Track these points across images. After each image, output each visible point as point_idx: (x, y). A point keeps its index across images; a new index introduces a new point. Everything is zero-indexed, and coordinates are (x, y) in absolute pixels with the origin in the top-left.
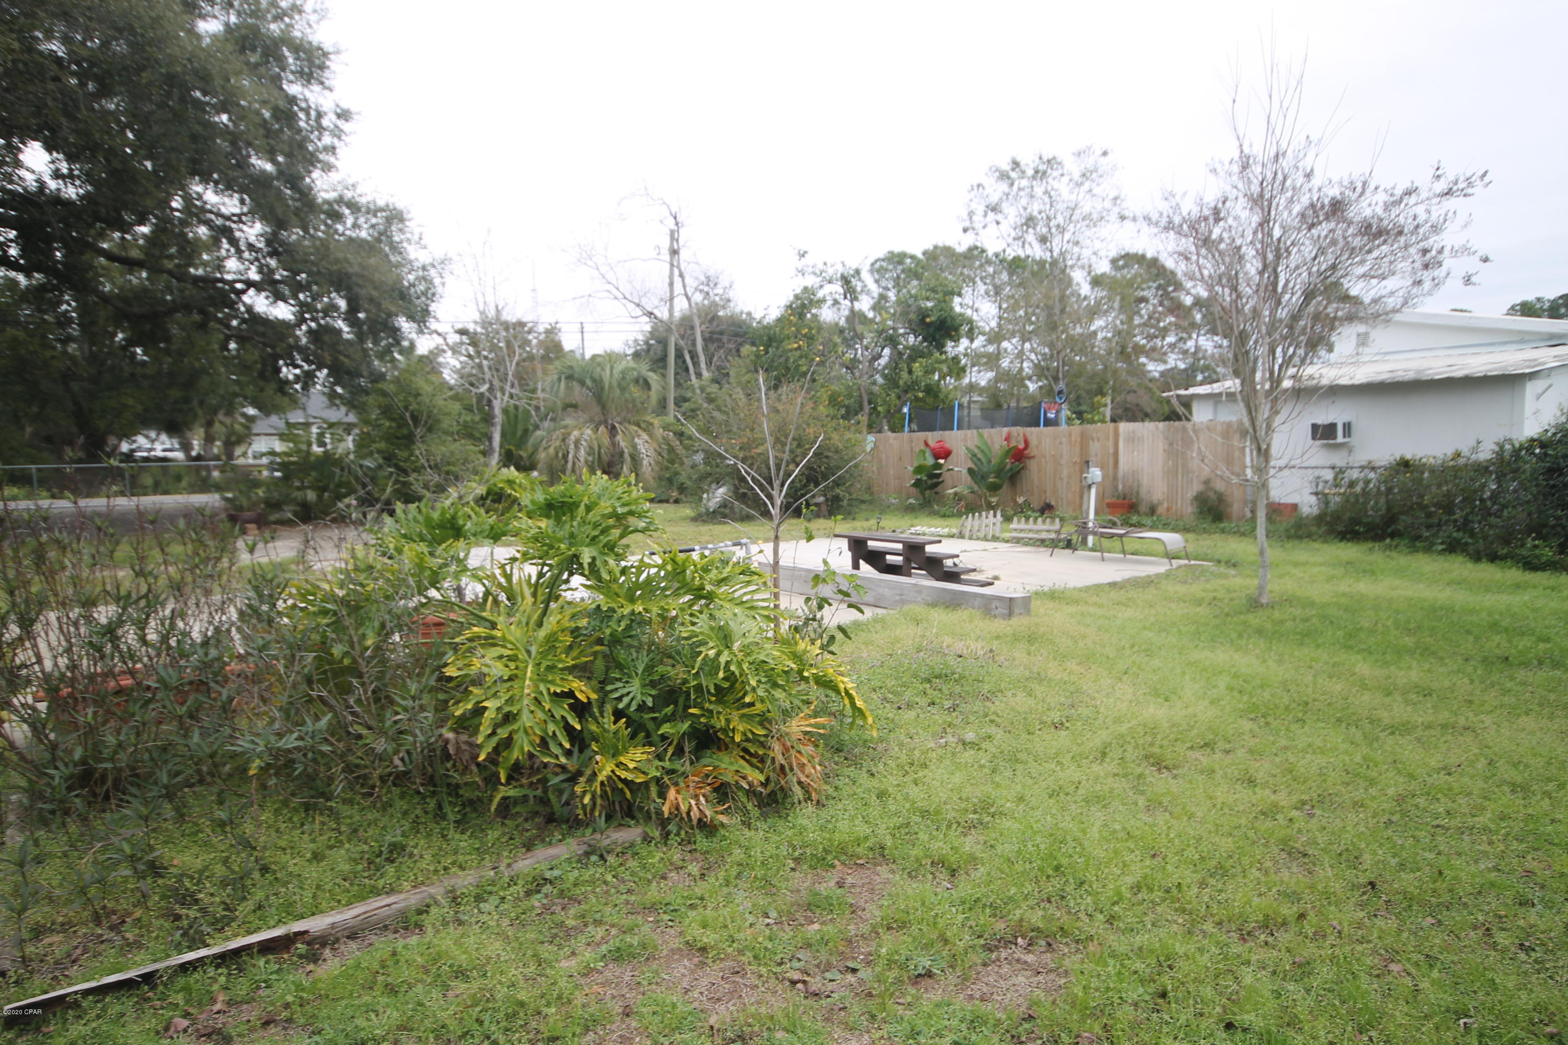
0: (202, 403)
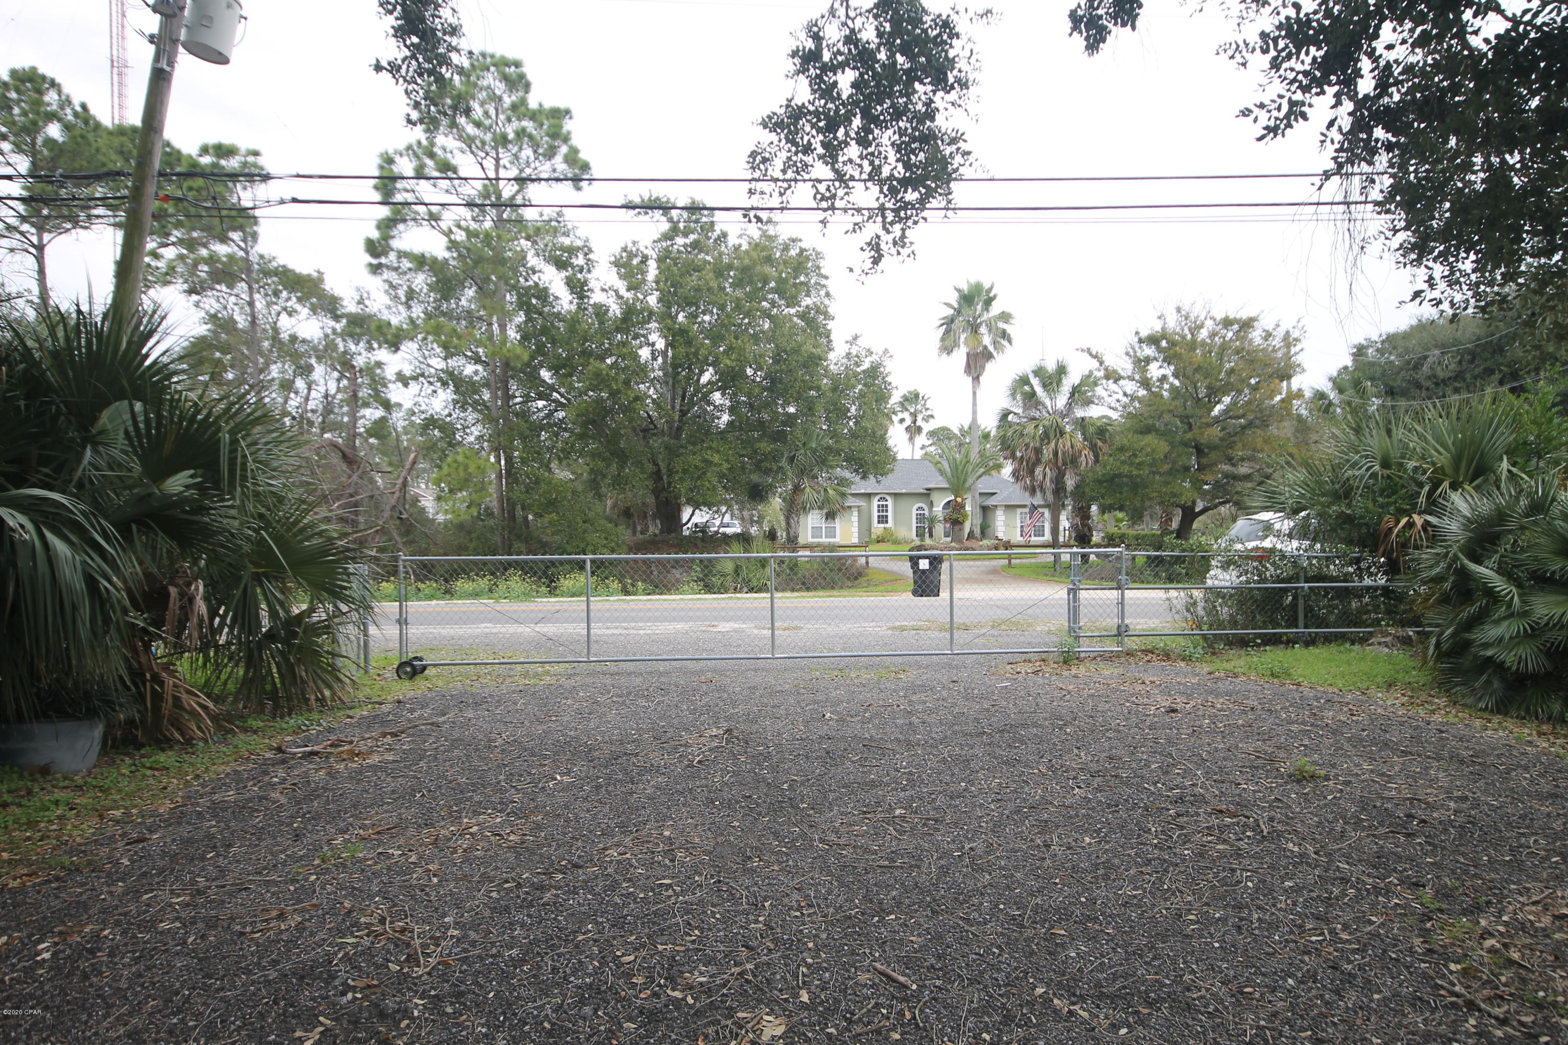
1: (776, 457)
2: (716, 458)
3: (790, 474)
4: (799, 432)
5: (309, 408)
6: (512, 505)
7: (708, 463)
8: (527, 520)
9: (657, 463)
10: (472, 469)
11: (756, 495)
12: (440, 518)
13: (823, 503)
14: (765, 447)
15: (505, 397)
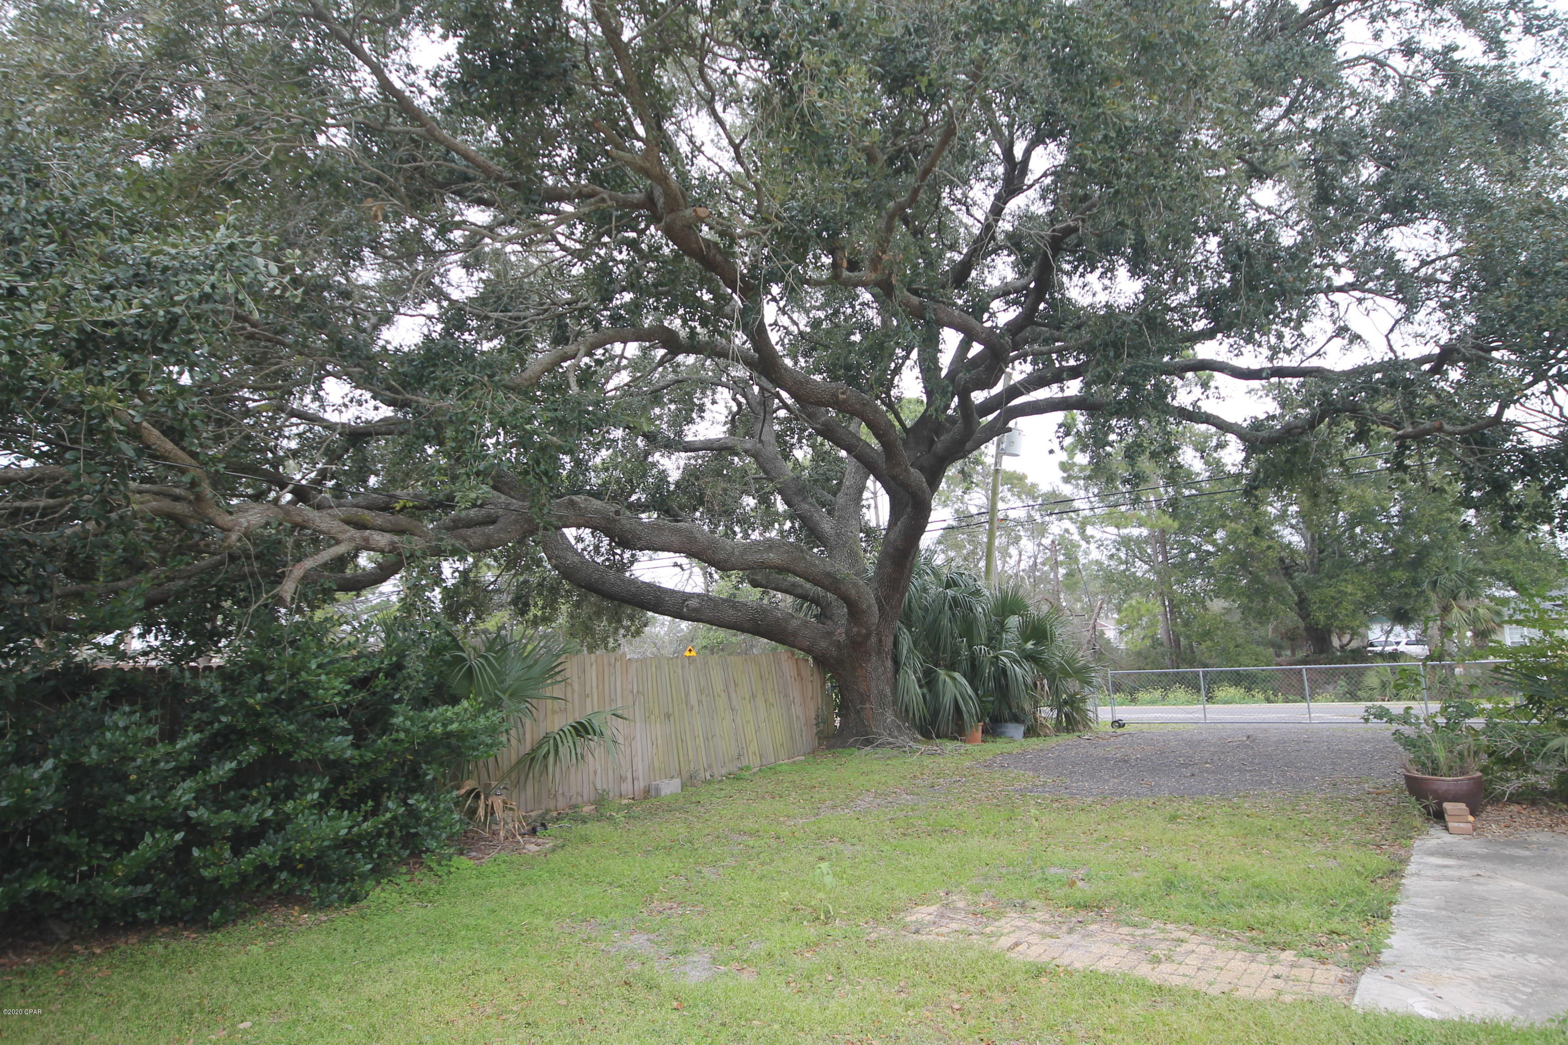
0: (1434, 583)
1: (1415, 583)
2: (1350, 589)
3: (1433, 597)
4: (1436, 559)
5: (1021, 569)
6: (1177, 636)
7: (1343, 593)
8: (1191, 646)
9: (1300, 594)
10: (1143, 612)
11: (1402, 617)
12: (1122, 646)
13: (1473, 621)
14: (1401, 575)
15: (1165, 553)
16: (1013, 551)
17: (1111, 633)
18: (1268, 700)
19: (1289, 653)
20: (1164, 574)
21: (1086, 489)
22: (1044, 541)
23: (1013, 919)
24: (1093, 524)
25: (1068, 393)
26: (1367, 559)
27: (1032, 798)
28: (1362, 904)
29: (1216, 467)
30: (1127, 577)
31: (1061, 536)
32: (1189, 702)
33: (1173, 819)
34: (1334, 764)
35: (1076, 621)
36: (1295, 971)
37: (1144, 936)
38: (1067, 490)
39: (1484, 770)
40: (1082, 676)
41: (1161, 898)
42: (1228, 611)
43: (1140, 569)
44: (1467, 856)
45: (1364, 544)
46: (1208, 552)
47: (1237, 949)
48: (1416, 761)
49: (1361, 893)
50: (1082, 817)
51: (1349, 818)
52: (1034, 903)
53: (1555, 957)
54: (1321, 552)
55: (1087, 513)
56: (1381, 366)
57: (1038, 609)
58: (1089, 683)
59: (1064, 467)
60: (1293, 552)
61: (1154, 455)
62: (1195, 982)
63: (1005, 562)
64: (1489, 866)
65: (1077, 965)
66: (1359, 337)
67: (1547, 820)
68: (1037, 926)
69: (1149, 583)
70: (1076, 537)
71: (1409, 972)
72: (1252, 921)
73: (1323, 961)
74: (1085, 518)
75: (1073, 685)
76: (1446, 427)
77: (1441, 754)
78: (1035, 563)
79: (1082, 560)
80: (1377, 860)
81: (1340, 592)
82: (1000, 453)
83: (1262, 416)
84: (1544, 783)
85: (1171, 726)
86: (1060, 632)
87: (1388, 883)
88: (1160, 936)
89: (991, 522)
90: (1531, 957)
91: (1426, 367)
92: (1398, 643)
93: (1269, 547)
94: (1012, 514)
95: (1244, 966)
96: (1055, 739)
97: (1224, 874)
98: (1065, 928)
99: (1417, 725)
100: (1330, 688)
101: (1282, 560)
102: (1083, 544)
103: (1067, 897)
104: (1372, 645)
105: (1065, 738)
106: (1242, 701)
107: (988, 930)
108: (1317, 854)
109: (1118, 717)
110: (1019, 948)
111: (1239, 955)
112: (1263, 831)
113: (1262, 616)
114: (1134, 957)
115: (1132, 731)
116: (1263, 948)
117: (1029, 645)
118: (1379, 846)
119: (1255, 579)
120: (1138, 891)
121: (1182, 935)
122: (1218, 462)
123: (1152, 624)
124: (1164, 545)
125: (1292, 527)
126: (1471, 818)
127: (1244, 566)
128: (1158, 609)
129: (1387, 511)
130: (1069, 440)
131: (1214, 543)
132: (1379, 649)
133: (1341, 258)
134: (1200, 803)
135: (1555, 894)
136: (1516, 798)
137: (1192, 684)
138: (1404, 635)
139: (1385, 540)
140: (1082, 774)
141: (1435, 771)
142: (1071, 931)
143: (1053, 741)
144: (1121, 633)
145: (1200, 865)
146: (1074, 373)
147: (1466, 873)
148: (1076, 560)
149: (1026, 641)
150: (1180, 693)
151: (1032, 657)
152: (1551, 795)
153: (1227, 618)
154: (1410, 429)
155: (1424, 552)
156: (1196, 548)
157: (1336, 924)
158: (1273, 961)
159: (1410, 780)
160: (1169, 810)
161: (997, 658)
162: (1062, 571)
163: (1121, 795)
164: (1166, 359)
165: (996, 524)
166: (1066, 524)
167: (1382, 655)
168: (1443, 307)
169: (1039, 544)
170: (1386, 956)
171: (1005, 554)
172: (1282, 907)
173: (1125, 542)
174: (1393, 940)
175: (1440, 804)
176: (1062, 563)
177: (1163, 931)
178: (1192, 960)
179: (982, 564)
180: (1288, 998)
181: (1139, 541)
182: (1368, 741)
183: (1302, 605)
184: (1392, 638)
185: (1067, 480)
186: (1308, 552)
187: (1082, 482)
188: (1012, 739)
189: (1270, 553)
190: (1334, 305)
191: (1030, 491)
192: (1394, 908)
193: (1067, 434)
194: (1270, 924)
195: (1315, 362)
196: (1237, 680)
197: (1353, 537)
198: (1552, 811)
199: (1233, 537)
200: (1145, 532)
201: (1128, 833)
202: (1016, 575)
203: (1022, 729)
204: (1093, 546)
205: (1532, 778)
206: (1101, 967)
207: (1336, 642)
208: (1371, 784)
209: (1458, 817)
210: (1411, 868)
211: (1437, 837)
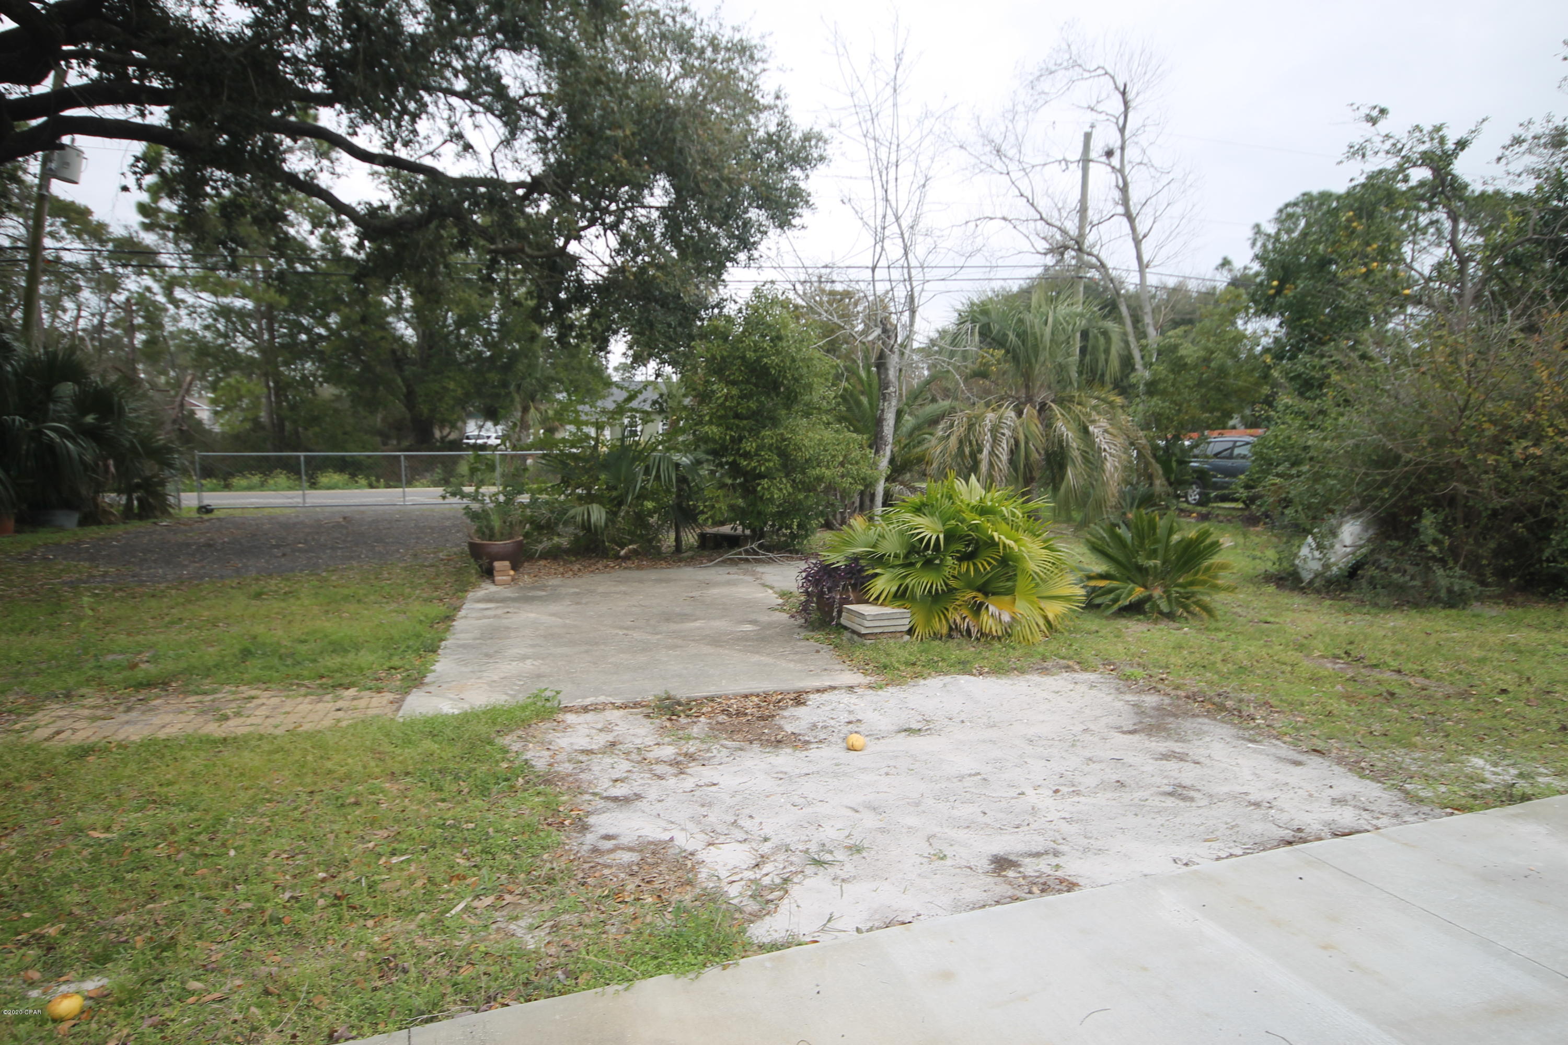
0: (519, 387)
1: (505, 385)
2: (452, 385)
3: (517, 398)
4: (521, 367)
5: (79, 327)
6: (281, 420)
7: (446, 389)
8: (297, 432)
9: (408, 386)
10: (243, 391)
11: (492, 414)
12: (217, 429)
13: (545, 421)
14: (494, 377)
15: (271, 330)
16: (68, 304)
17: (204, 413)
18: (371, 486)
19: (395, 442)
20: (268, 351)
21: (176, 244)
22: (114, 297)
23: (53, 710)
24: (183, 286)
25: (150, 120)
26: (469, 360)
27: (87, 589)
28: (418, 644)
29: (334, 246)
30: (226, 352)
31: (141, 295)
32: (290, 488)
33: (258, 596)
34: (418, 538)
35: (157, 396)
36: (355, 703)
37: (213, 701)
38: (150, 239)
39: (526, 535)
40: (161, 456)
41: (236, 665)
42: (338, 398)
43: (242, 344)
44: (503, 600)
45: (466, 346)
46: (319, 335)
47: (305, 696)
48: (479, 531)
49: (418, 636)
50: (153, 603)
51: (423, 581)
52: (83, 691)
53: (543, 659)
54: (430, 348)
55: (175, 271)
56: (484, 181)
57: (104, 379)
58: (170, 466)
59: (143, 209)
60: (406, 345)
61: (256, 221)
62: (260, 728)
63: (55, 317)
64: (517, 605)
65: (133, 738)
66: (471, 147)
67: (561, 570)
68: (86, 712)
69: (251, 361)
70: (161, 299)
71: (445, 686)
72: (322, 671)
73: (379, 691)
74: (174, 277)
75: (149, 467)
76: (527, 250)
77: (496, 523)
78: (101, 323)
79: (169, 327)
80: (437, 609)
81: (444, 388)
82: (46, 175)
83: (376, 204)
84: (564, 542)
85: (267, 510)
86: (134, 409)
87: (442, 626)
88: (231, 697)
89: (32, 261)
90: (529, 662)
91: (520, 192)
92: (488, 437)
93: (383, 338)
94: (67, 257)
95: (310, 707)
96: (122, 527)
97: (303, 637)
98: (121, 708)
99: (482, 501)
100: (428, 475)
101: (394, 352)
102: (171, 308)
103: (125, 680)
104: (468, 438)
105: (136, 526)
106: (345, 486)
107: (17, 727)
108: (391, 611)
109: (206, 502)
110: (62, 736)
111: (308, 700)
112: (346, 598)
113: (372, 405)
114: (201, 720)
115: (222, 516)
116: (330, 689)
117: (90, 419)
118: (441, 600)
119: (367, 367)
120: (211, 663)
121: (253, 693)
122: (336, 241)
123: (255, 405)
124: (271, 320)
125: (406, 320)
126: (512, 573)
127: (357, 354)
128: (261, 390)
129: (490, 318)
130: (150, 179)
131: (327, 326)
132: (472, 441)
133: (458, 64)
134: (288, 580)
135: (553, 619)
136: (545, 555)
137: (291, 468)
138: (493, 430)
139: (485, 343)
140: (155, 561)
141: (492, 537)
142: (129, 710)
143: (120, 530)
144: (216, 413)
145: (280, 633)
146: (157, 98)
147: (499, 612)
148: (161, 326)
149: (85, 413)
150: (282, 479)
151: (93, 434)
152: (567, 552)
153: (337, 405)
154: (500, 246)
155: (514, 356)
156: (308, 331)
157: (396, 661)
158: (337, 698)
159: (472, 546)
160: (255, 588)
161: (40, 432)
162: (140, 337)
163: (202, 578)
164: (275, 113)
165: (42, 265)
166: (147, 281)
167: (475, 447)
168: (538, 140)
169: (109, 300)
170: (430, 678)
171: (56, 305)
172: (351, 656)
173: (225, 312)
174: (438, 667)
175: (491, 564)
176: (140, 328)
177: (234, 693)
178: (263, 711)
179: (18, 315)
180: (344, 724)
181: (242, 314)
182: (449, 519)
183: (410, 398)
184: (483, 433)
185: (147, 227)
186: (419, 345)
187: (171, 234)
188: (61, 528)
189: (383, 344)
190: (451, 108)
191: (98, 232)
192: (443, 643)
193: (147, 171)
194: (340, 670)
195: (428, 161)
196: (342, 466)
197: (458, 336)
198: (565, 561)
199: (346, 324)
200: (250, 305)
201: (206, 613)
202: (72, 334)
203: (76, 517)
204: (183, 312)
205: (556, 539)
206: (162, 735)
207: (437, 434)
208: (445, 553)
209: (503, 572)
210: (462, 613)
211: (488, 589)
